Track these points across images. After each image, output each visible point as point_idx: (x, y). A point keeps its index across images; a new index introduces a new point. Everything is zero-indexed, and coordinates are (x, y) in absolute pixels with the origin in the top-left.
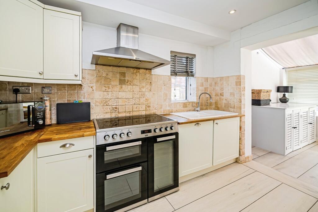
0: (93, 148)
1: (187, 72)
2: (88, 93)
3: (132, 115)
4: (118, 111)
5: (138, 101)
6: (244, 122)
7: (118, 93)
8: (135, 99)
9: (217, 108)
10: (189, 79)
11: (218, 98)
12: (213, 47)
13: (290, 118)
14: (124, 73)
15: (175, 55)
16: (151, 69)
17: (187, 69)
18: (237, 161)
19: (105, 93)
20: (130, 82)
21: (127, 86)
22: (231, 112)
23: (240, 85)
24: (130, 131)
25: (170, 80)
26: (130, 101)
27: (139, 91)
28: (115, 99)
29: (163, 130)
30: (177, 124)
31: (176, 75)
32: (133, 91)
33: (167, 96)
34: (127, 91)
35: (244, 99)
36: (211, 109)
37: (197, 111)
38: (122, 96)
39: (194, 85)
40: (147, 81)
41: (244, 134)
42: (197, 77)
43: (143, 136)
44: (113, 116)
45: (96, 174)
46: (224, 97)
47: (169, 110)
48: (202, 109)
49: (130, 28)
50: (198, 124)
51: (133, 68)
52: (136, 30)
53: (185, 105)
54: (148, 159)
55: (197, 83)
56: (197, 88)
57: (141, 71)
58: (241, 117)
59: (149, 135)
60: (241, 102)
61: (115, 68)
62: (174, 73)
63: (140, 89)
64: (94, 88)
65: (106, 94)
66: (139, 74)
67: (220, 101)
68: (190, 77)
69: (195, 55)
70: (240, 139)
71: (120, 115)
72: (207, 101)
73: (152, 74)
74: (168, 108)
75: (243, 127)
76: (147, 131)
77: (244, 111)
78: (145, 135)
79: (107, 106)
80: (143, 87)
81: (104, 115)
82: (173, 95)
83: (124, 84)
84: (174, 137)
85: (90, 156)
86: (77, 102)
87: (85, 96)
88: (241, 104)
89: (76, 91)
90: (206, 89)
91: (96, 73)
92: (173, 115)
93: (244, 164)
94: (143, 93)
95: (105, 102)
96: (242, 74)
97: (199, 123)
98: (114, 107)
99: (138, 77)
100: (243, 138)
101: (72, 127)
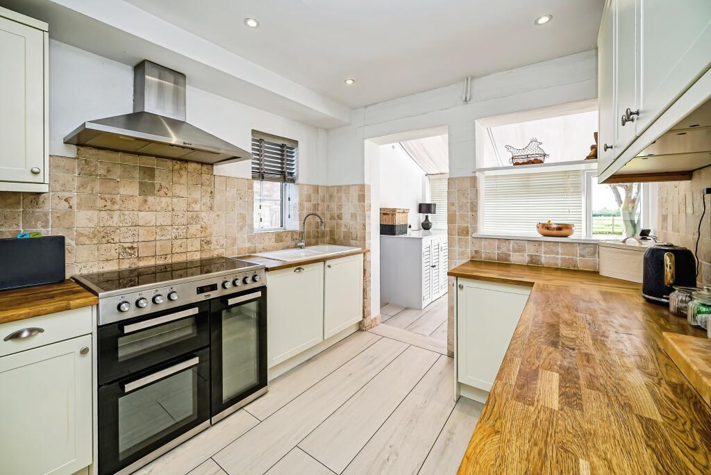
0: (91, 333)
1: (282, 173)
2: (57, 213)
3: (170, 261)
4: (136, 254)
5: (185, 231)
6: (370, 261)
7: (136, 213)
8: (176, 227)
9: (334, 242)
10: (287, 187)
11: (334, 223)
12: (327, 130)
13: (428, 253)
14: (152, 170)
15: (259, 138)
16: (212, 165)
17: (282, 168)
18: (361, 328)
19: (104, 214)
20: (165, 190)
21: (158, 198)
22: (353, 246)
23: (364, 201)
24: (174, 290)
25: (251, 187)
26: (164, 232)
27: (185, 209)
28: (129, 228)
29: (239, 283)
30: (263, 270)
31: (263, 178)
32: (173, 210)
33: (245, 221)
34: (159, 209)
35: (370, 224)
36: (324, 243)
37: (301, 247)
38: (147, 221)
39: (295, 200)
40: (204, 187)
41: (370, 281)
42: (301, 184)
43: (202, 297)
44: (125, 265)
45: (99, 386)
46: (342, 222)
47: (249, 248)
48: (308, 244)
49: (167, 74)
50: (299, 269)
51: (173, 159)
52: (181, 80)
53: (279, 237)
54: (210, 343)
55: (300, 195)
56: (301, 204)
57: (191, 166)
58: (364, 254)
59: (213, 294)
60: (365, 229)
61: (129, 157)
62: (260, 175)
63: (189, 205)
64: (74, 202)
65: (106, 217)
66: (186, 173)
67: (337, 228)
68: (288, 184)
69: (296, 142)
70: (364, 291)
71: (142, 264)
72: (318, 228)
73: (214, 173)
74: (247, 245)
75: (367, 269)
76: (209, 288)
77: (370, 244)
78: (206, 296)
79: (109, 245)
80: (196, 202)
81: (101, 264)
82: (256, 218)
83: (152, 193)
84: (259, 294)
85: (84, 352)
86: (25, 237)
87: (47, 221)
88: (365, 233)
89: (22, 210)
90: (316, 206)
91: (79, 165)
92: (257, 257)
93: (370, 330)
94: (195, 214)
95: (102, 234)
96: (366, 182)
97: (302, 266)
98: (125, 245)
99: (183, 180)
100: (368, 289)
101: (22, 296)
